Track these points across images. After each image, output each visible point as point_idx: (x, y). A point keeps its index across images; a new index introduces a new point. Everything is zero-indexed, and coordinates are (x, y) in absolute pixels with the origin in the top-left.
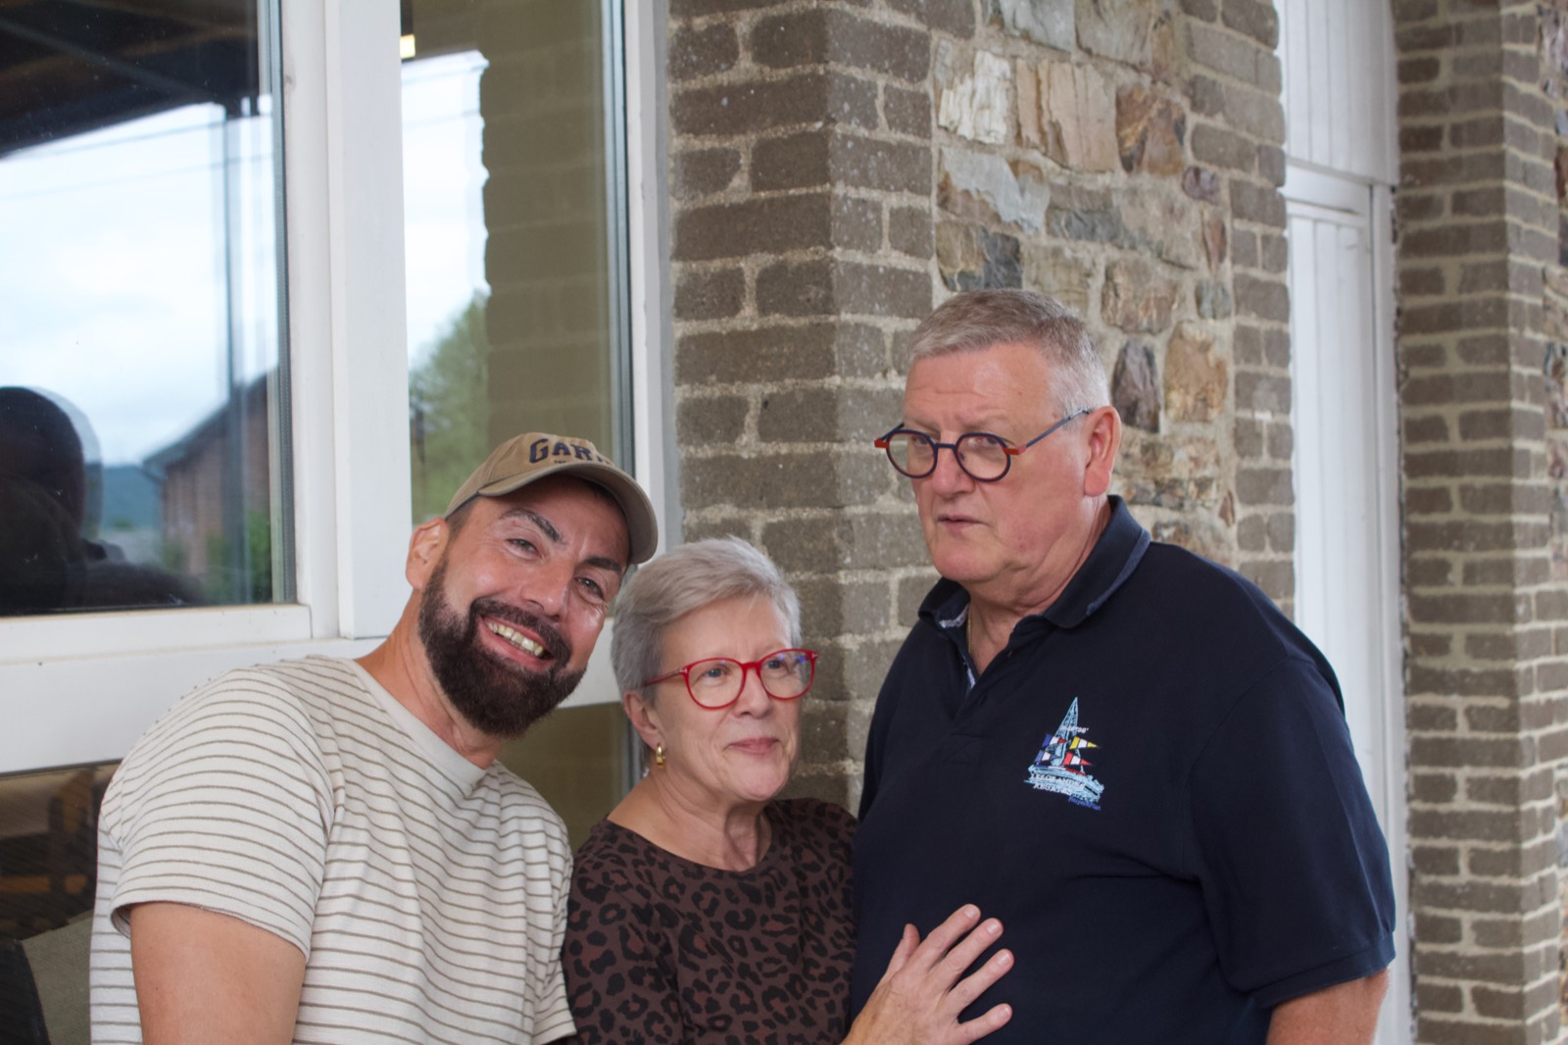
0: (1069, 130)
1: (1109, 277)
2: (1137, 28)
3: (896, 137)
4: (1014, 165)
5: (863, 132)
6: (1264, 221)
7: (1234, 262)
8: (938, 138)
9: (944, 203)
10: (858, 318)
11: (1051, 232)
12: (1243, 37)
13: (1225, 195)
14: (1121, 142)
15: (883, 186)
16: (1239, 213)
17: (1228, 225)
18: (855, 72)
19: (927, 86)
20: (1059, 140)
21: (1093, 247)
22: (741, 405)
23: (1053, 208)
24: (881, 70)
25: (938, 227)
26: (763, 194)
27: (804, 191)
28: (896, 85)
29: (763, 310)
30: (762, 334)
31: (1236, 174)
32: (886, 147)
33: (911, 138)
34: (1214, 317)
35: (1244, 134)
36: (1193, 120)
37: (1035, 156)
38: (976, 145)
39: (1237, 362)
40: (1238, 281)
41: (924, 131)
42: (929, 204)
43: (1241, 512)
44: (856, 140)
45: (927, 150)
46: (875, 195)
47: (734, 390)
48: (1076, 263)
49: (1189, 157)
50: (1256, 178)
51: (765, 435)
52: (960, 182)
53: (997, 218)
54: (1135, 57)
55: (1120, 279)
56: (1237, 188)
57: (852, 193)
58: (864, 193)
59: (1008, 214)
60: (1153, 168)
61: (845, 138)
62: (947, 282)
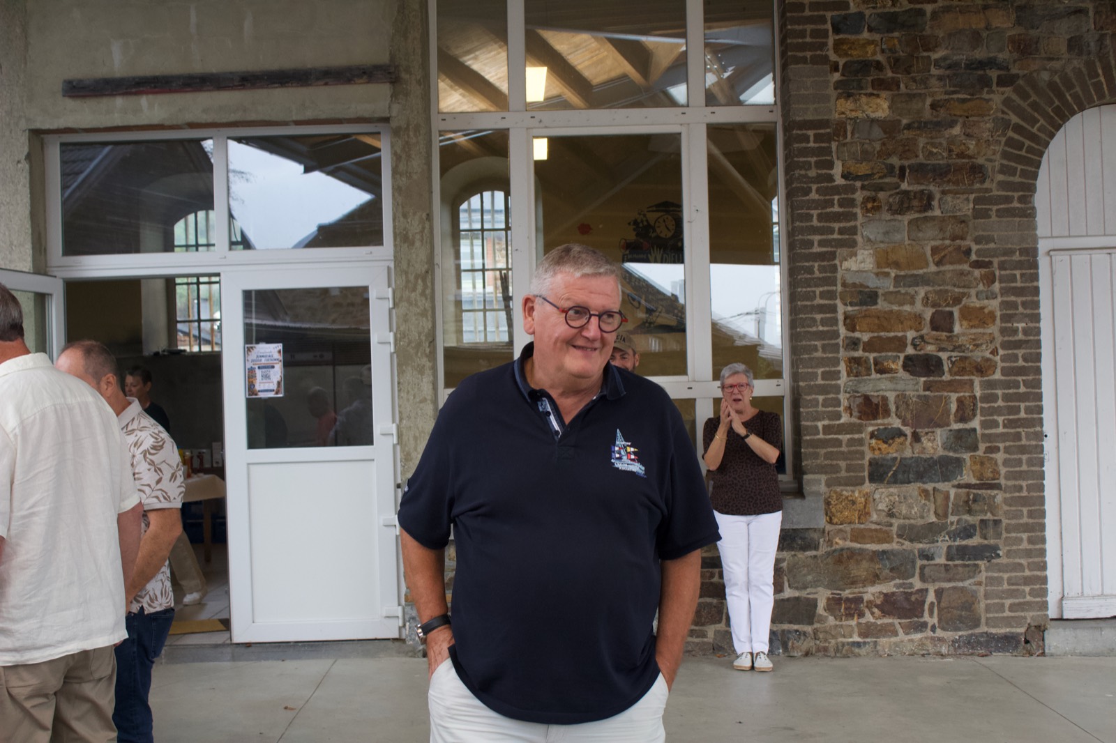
2: (941, 230)
3: (822, 275)
4: (877, 274)
5: (809, 276)
6: (1021, 269)
7: (1000, 282)
8: (841, 272)
9: (843, 287)
10: (807, 316)
11: (895, 287)
12: (1008, 219)
13: (997, 265)
14: (933, 260)
15: (816, 286)
16: (1003, 269)
17: (997, 273)
18: (807, 264)
19: (837, 262)
20: (897, 264)
21: (916, 289)
23: (896, 282)
24: (816, 261)
25: (840, 293)
28: (823, 264)
31: (1005, 258)
32: (819, 279)
33: (829, 275)
34: (987, 299)
35: (1010, 246)
36: (974, 248)
37: (885, 270)
38: (858, 272)
39: (1001, 310)
40: (1001, 289)
41: (833, 272)
42: (837, 288)
43: (1001, 352)
44: (807, 278)
45: (835, 276)
46: (814, 289)
48: (907, 293)
49: (975, 258)
50: (1016, 258)
52: (851, 281)
53: (868, 287)
54: (940, 236)
55: (931, 295)
56: (1003, 262)
57: (804, 290)
58: (808, 289)
59: (872, 286)
60: (950, 264)
61: (801, 279)
62: (845, 304)
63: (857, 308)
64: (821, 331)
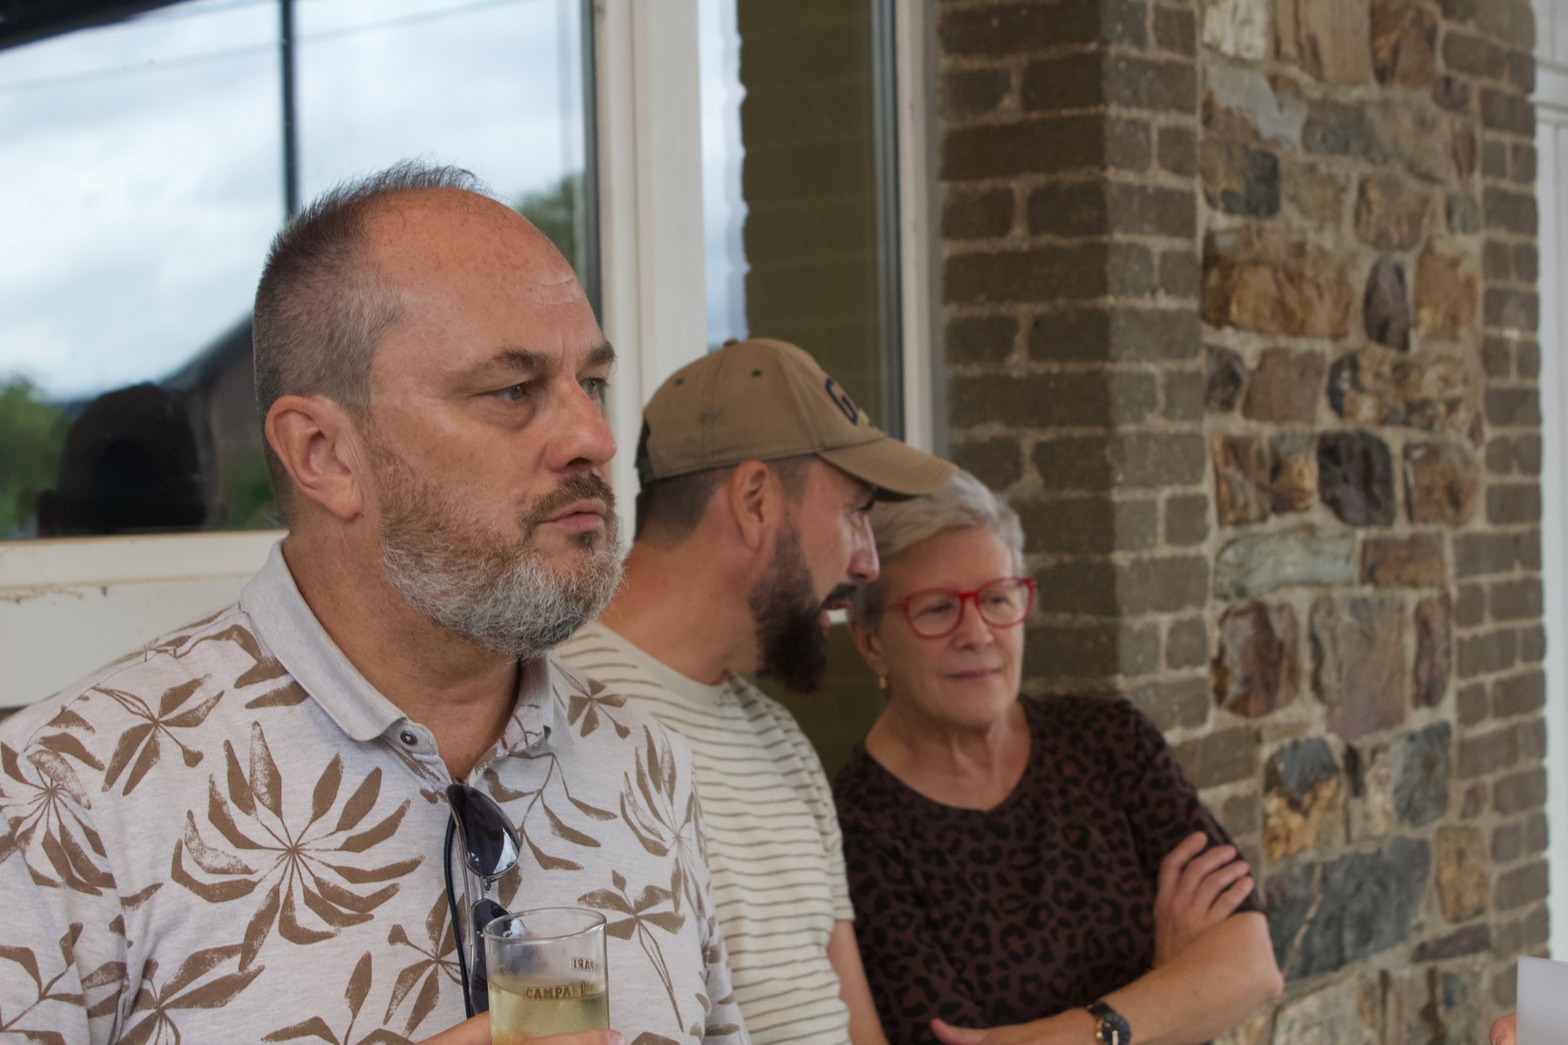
0: (1325, 43)
1: (1362, 191)
3: (1164, 55)
4: (1274, 81)
5: (1134, 52)
6: (1513, 130)
7: (1485, 173)
8: (1203, 55)
9: (1207, 121)
10: (1130, 238)
11: (1308, 147)
13: (1475, 104)
14: (1375, 52)
15: (1154, 105)
16: (1489, 122)
17: (1478, 136)
19: (1193, 3)
20: (1316, 54)
21: (1347, 161)
22: (1011, 324)
23: (1309, 125)
25: (1202, 146)
26: (1035, 115)
27: (1076, 112)
28: (1165, 3)
29: (1035, 229)
30: (1033, 255)
31: (1487, 82)
32: (1155, 68)
33: (1177, 57)
34: (1465, 231)
35: (1494, 40)
36: (1444, 27)
37: (1293, 71)
38: (1238, 61)
39: (1486, 277)
40: (1489, 193)
41: (1189, 48)
42: (1194, 122)
43: (1489, 433)
44: (1128, 60)
45: (1192, 68)
46: (1144, 115)
47: (1004, 310)
48: (1330, 179)
49: (1440, 66)
50: (1506, 86)
51: (1036, 353)
52: (1224, 98)
53: (1256, 134)
55: (1373, 194)
56: (1487, 97)
57: (1125, 113)
58: (1135, 113)
59: (1267, 130)
60: (1405, 78)
61: (1119, 58)
62: (1210, 201)
63: (1237, 221)
64: (1164, 315)
